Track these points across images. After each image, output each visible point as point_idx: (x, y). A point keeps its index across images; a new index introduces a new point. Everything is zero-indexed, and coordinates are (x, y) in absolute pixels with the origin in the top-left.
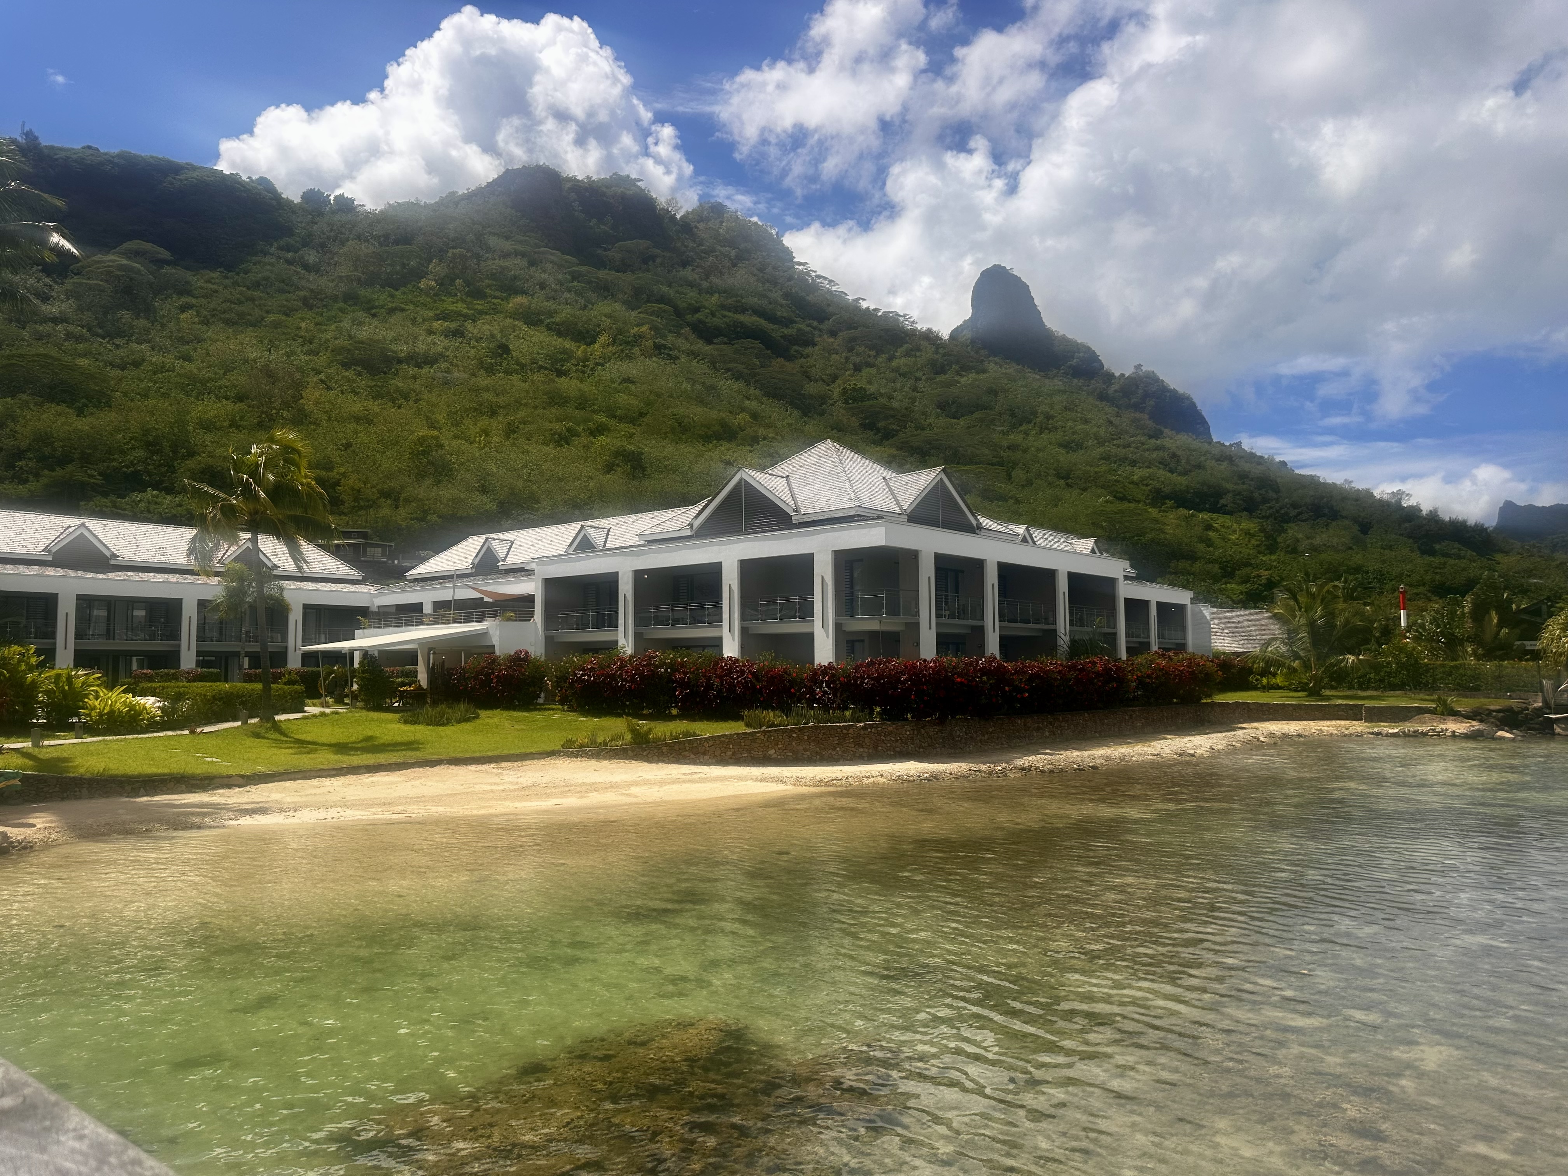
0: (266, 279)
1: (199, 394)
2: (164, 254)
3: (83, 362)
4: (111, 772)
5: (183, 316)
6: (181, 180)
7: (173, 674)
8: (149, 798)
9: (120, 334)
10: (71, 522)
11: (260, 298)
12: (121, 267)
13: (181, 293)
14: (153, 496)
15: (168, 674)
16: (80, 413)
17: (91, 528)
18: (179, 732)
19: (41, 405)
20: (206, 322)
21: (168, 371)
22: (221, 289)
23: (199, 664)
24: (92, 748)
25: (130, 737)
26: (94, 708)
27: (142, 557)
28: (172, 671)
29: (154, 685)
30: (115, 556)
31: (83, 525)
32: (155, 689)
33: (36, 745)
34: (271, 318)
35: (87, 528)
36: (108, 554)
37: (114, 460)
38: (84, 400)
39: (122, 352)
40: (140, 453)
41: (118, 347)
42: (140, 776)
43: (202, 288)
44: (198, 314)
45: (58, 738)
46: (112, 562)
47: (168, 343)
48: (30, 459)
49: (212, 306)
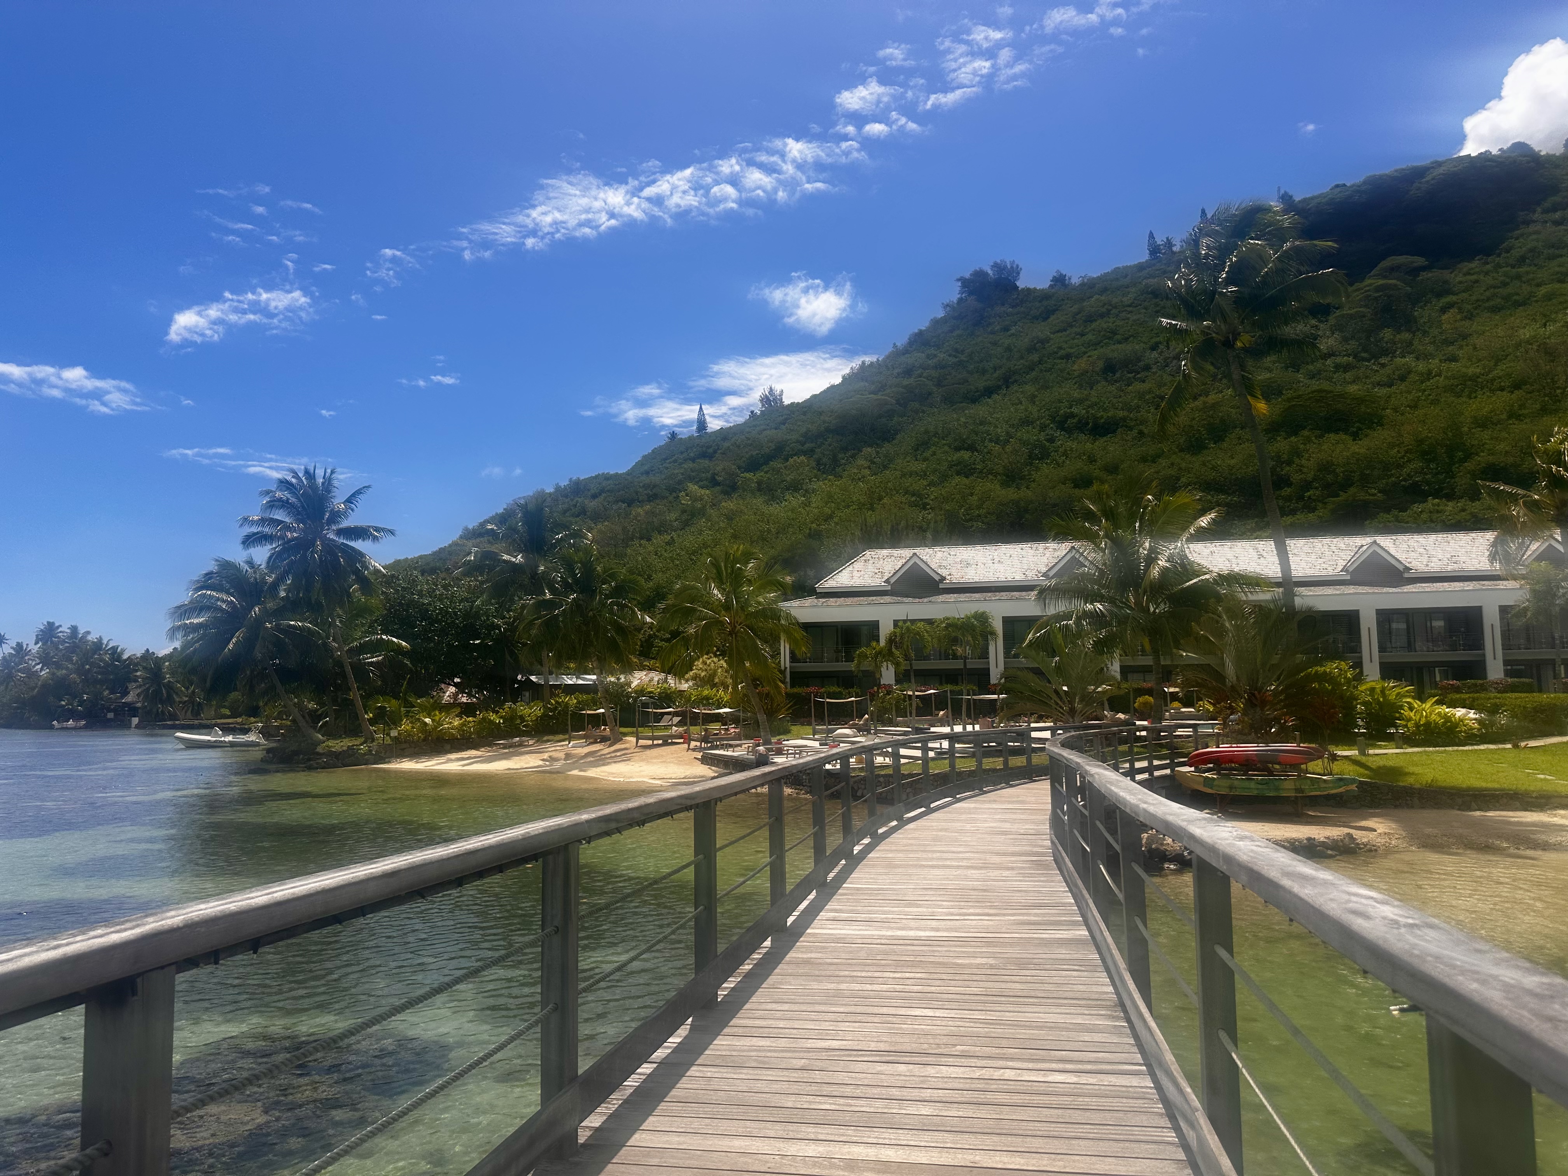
0: (1532, 250)
1: (1471, 393)
2: (1419, 261)
3: (1353, 389)
4: (1440, 784)
5: (1444, 317)
6: (1427, 182)
7: (1482, 685)
8: (1483, 813)
9: (1385, 352)
10: (1362, 541)
11: (1527, 273)
12: (1378, 289)
13: (1439, 295)
14: (1433, 505)
15: (1475, 685)
16: (1355, 436)
17: (1382, 544)
18: (1501, 746)
19: (1321, 436)
20: (1470, 317)
21: (1435, 376)
22: (1482, 277)
23: (1508, 673)
24: (1415, 759)
25: (1450, 748)
26: (1410, 719)
27: (1435, 566)
28: (1480, 682)
29: (1463, 696)
30: (1408, 569)
31: (1375, 542)
32: (1465, 700)
33: (1363, 753)
34: (1543, 290)
35: (1379, 545)
36: (1401, 568)
37: (1392, 475)
38: (1357, 425)
39: (1388, 370)
40: (1418, 464)
41: (1383, 366)
42: (1469, 789)
43: (1460, 282)
44: (1461, 310)
45: (1380, 747)
46: (1406, 575)
47: (1431, 348)
48: (1316, 488)
49: (1474, 298)
